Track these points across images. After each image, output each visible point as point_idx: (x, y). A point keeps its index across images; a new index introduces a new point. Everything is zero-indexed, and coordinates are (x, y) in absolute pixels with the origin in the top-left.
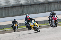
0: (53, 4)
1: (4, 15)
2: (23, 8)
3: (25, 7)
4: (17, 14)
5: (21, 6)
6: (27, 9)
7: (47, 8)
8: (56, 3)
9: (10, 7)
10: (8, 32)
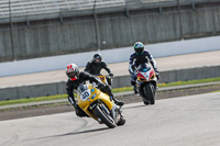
0: (206, 8)
1: (29, 51)
2: (100, 23)
3: (108, 19)
4: (78, 46)
5: (92, 16)
6: (112, 28)
7: (185, 25)
9: (52, 20)
10: (43, 110)
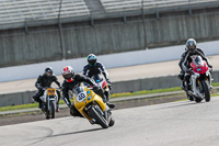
0: (170, 17)
2: (65, 32)
3: (72, 28)
4: (43, 56)
5: (56, 26)
6: (77, 37)
7: (149, 34)
8: (184, 16)
9: (17, 30)
10: (9, 120)
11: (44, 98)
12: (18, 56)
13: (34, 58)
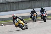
5: (29, 1)
6: (34, 4)
11: (33, 17)
12: (20, 8)
13: (24, 8)
